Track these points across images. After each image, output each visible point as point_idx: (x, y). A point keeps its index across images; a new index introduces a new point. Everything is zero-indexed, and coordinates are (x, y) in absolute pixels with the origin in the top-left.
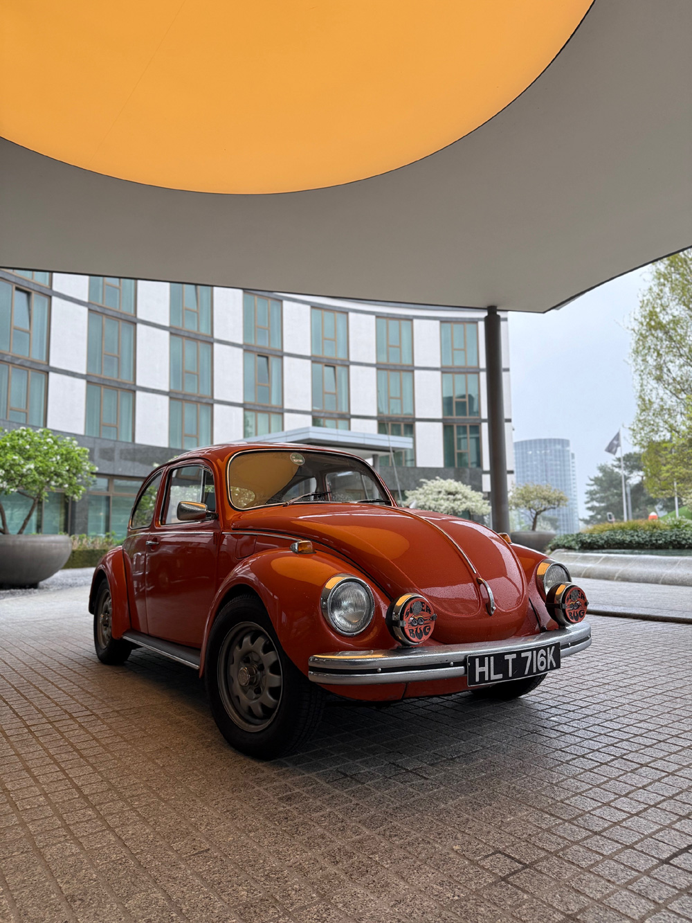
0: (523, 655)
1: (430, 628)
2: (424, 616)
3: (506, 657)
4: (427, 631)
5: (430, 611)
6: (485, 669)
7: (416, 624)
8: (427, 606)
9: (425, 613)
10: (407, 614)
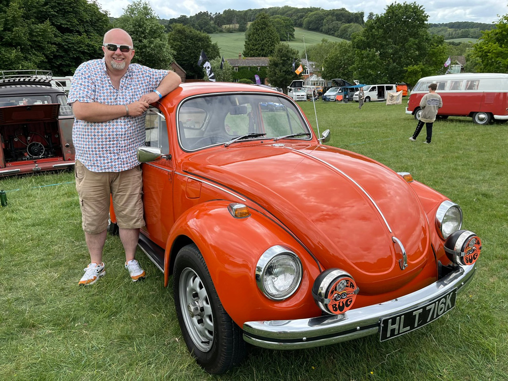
0: (428, 308)
1: (352, 301)
2: (347, 291)
3: (414, 313)
4: (349, 303)
5: (353, 286)
6: (396, 326)
7: (339, 299)
8: (351, 283)
9: (349, 288)
10: (332, 292)
